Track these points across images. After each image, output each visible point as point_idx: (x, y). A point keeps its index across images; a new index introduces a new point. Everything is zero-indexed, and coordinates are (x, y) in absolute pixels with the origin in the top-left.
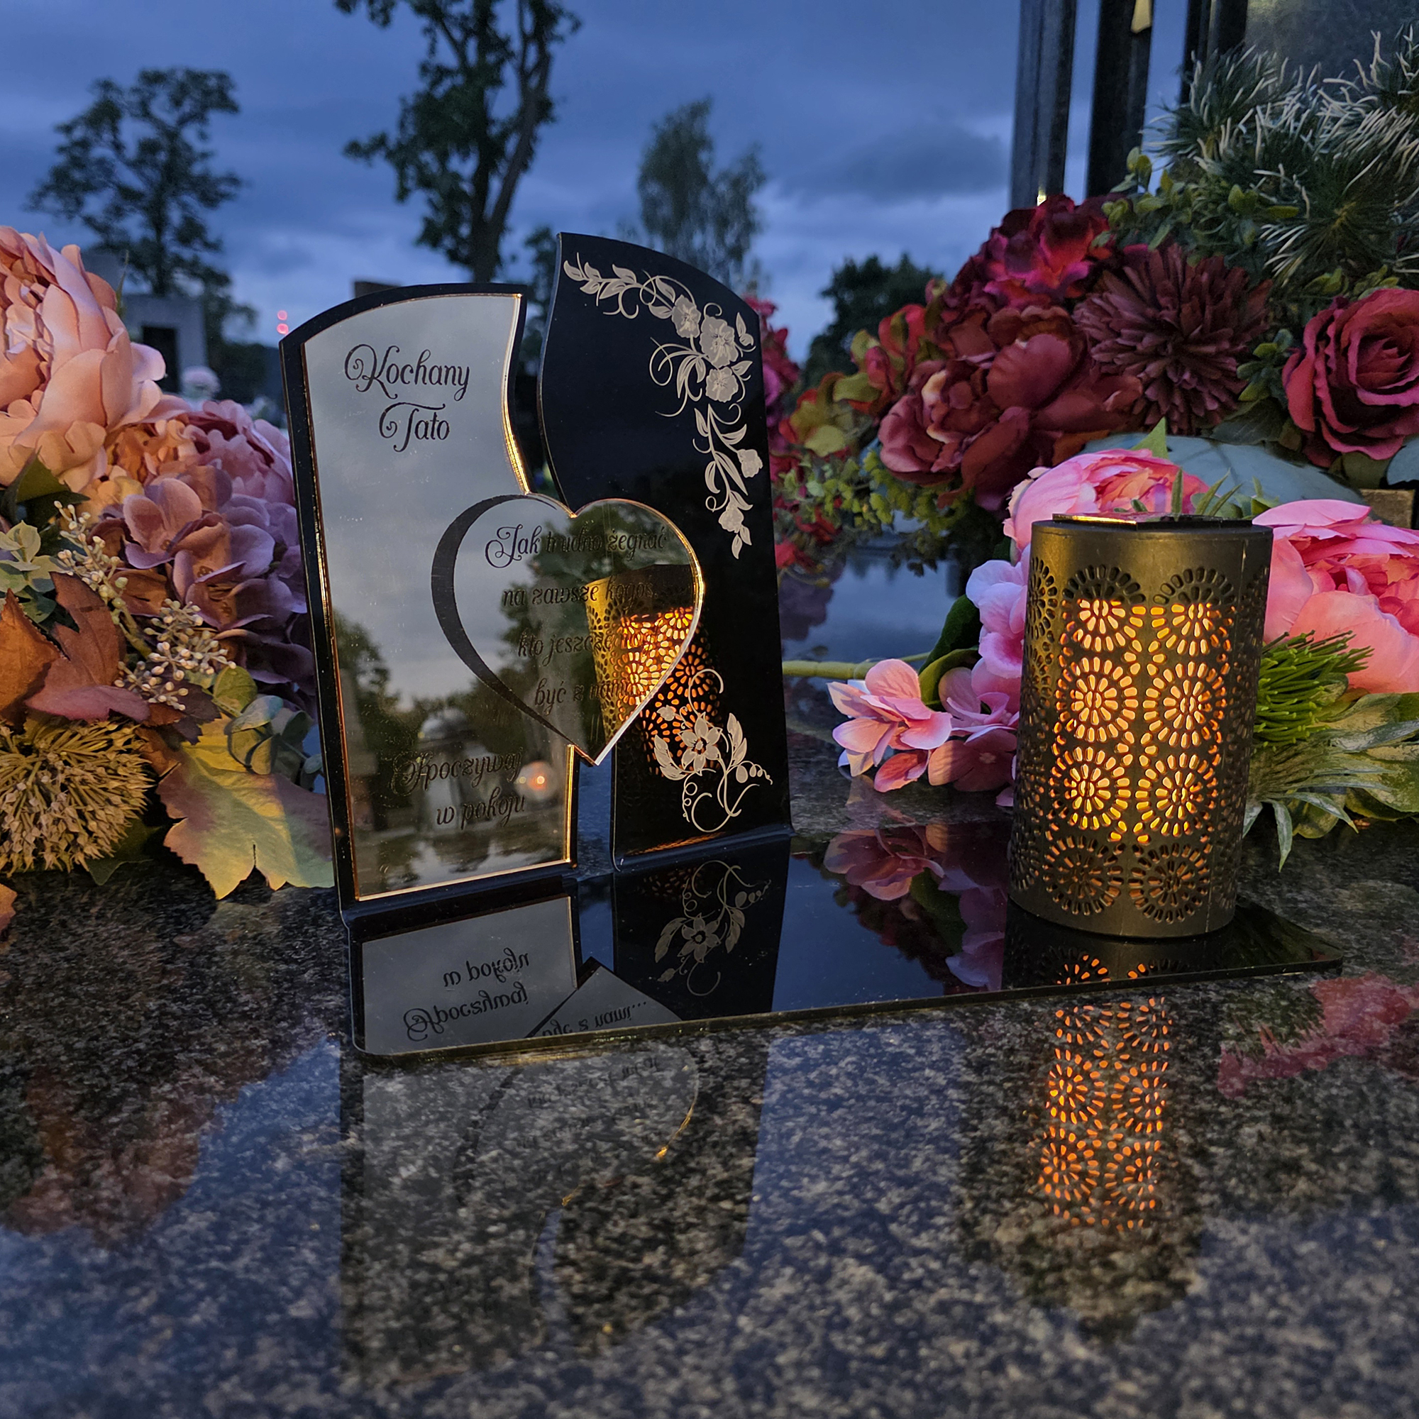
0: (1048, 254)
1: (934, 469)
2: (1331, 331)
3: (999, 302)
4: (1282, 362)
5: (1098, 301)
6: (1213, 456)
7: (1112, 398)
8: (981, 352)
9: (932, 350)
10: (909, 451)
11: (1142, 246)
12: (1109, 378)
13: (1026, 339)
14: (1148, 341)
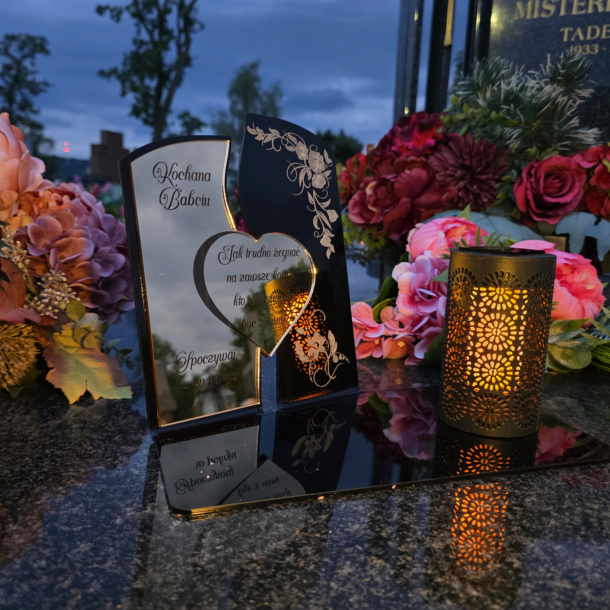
0: (418, 136)
1: (371, 222)
2: (533, 172)
3: (397, 154)
4: (512, 183)
5: (439, 156)
6: (486, 221)
7: (445, 196)
8: (390, 174)
9: (369, 172)
10: (360, 215)
11: (455, 134)
12: (443, 187)
13: (410, 169)
14: (459, 173)
